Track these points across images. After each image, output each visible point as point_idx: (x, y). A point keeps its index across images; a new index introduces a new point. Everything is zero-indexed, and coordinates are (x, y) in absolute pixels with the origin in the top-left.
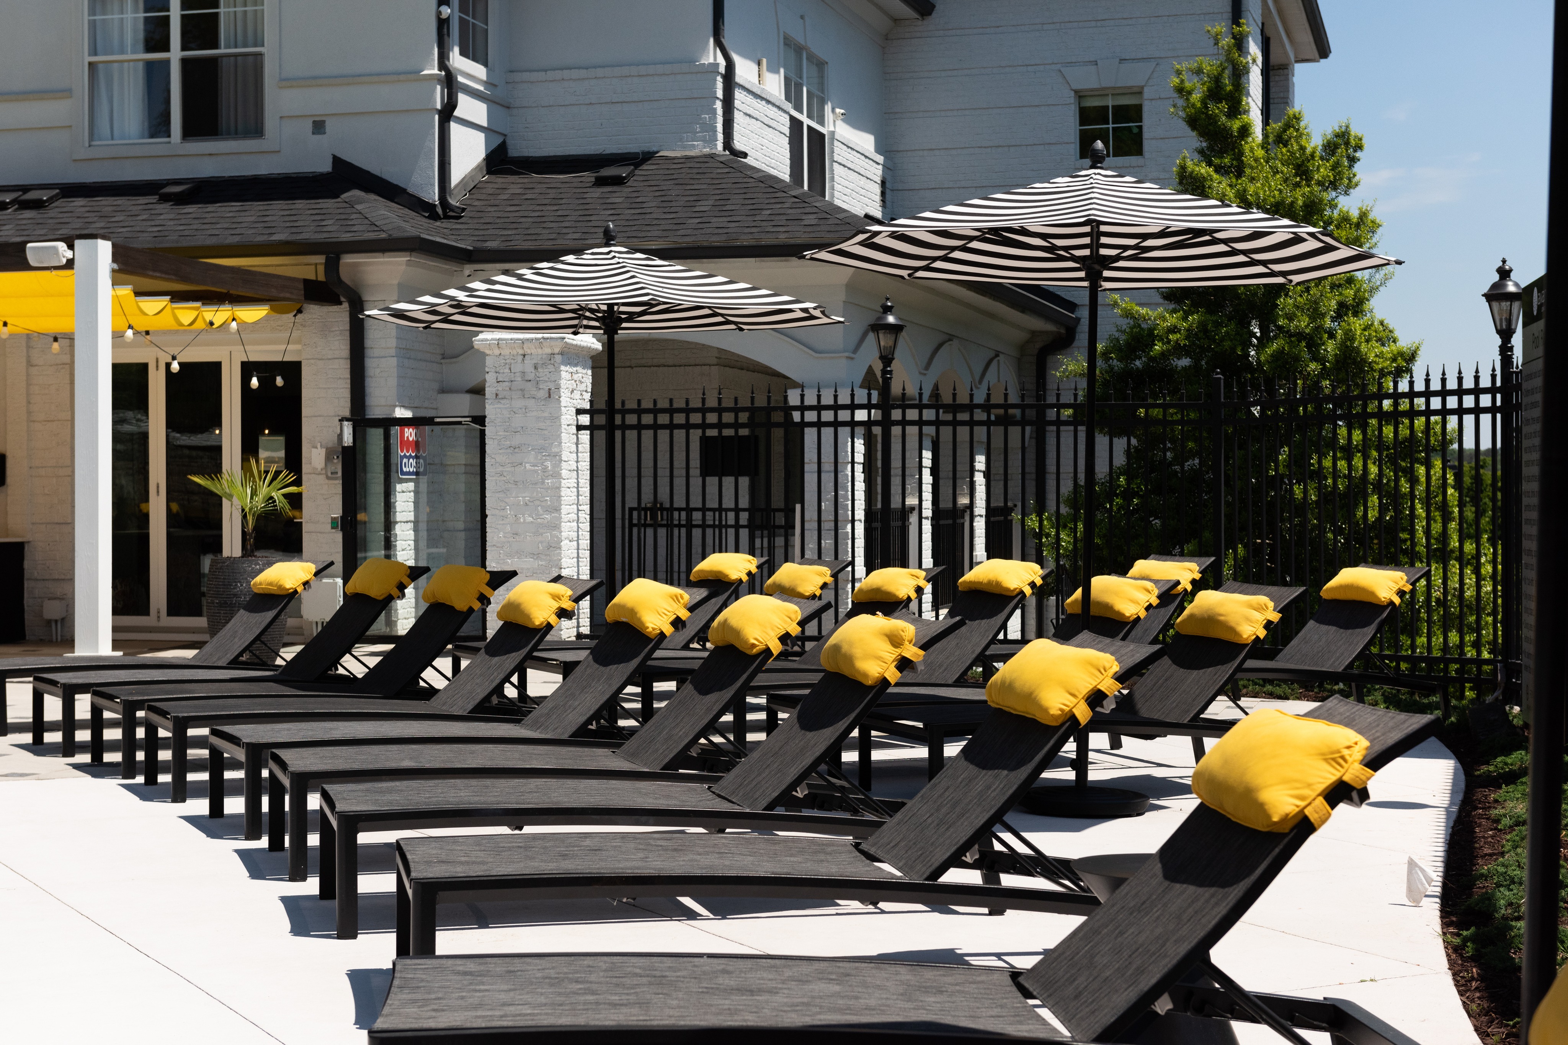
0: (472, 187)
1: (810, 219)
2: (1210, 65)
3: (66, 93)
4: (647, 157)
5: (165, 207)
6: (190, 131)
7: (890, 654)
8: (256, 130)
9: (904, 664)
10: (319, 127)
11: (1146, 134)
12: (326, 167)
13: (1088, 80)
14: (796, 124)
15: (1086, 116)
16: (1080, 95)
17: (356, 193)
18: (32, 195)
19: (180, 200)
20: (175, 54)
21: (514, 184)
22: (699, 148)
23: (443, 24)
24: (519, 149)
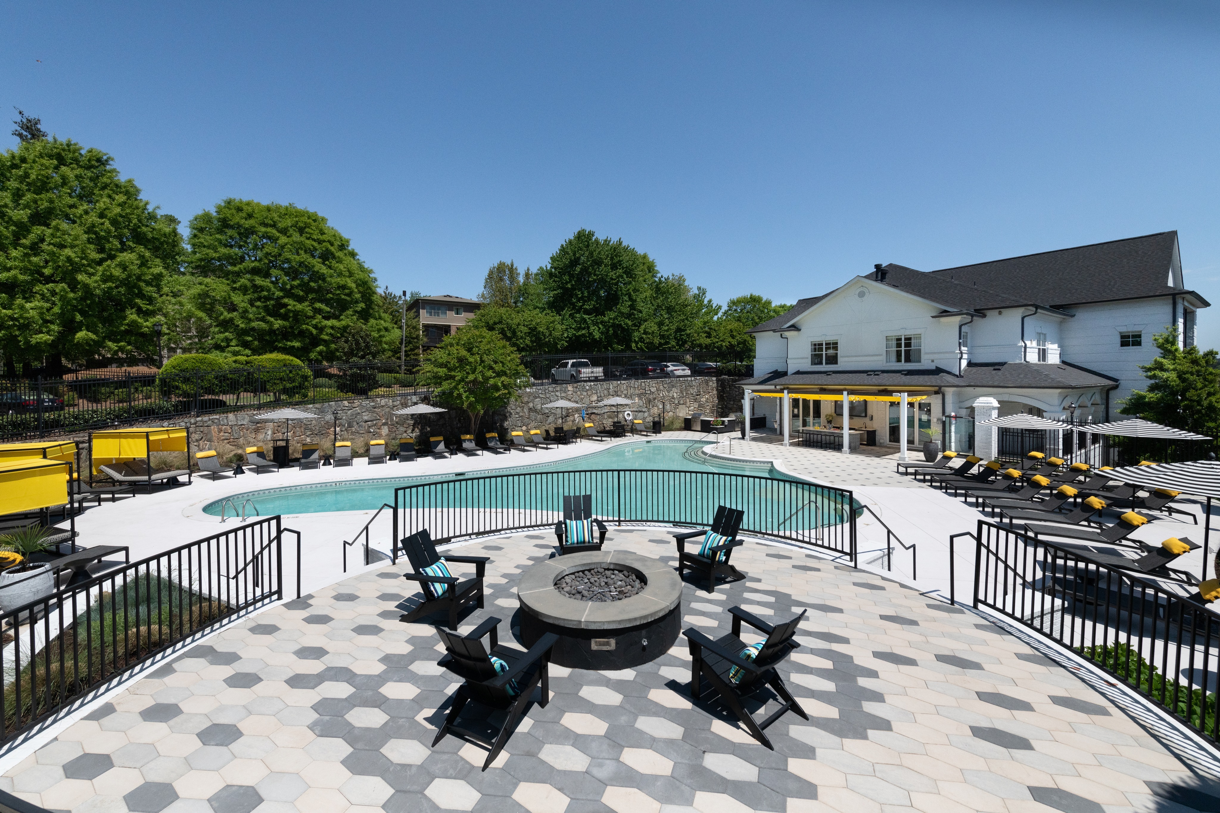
0: (965, 370)
1: (1050, 381)
2: (1165, 335)
3: (881, 355)
4: (1005, 363)
5: (902, 376)
6: (906, 361)
7: (1100, 505)
8: (919, 361)
9: (1102, 507)
10: (933, 361)
11: (1142, 341)
12: (934, 368)
13: (1124, 329)
14: (1039, 349)
15: (1122, 337)
16: (1121, 333)
17: (942, 374)
18: (876, 373)
19: (906, 375)
20: (903, 349)
21: (974, 369)
22: (1018, 362)
23: (960, 343)
24: (973, 361)
